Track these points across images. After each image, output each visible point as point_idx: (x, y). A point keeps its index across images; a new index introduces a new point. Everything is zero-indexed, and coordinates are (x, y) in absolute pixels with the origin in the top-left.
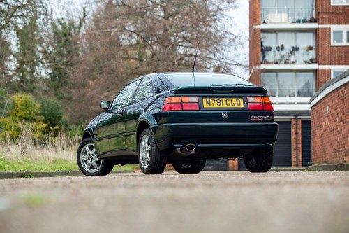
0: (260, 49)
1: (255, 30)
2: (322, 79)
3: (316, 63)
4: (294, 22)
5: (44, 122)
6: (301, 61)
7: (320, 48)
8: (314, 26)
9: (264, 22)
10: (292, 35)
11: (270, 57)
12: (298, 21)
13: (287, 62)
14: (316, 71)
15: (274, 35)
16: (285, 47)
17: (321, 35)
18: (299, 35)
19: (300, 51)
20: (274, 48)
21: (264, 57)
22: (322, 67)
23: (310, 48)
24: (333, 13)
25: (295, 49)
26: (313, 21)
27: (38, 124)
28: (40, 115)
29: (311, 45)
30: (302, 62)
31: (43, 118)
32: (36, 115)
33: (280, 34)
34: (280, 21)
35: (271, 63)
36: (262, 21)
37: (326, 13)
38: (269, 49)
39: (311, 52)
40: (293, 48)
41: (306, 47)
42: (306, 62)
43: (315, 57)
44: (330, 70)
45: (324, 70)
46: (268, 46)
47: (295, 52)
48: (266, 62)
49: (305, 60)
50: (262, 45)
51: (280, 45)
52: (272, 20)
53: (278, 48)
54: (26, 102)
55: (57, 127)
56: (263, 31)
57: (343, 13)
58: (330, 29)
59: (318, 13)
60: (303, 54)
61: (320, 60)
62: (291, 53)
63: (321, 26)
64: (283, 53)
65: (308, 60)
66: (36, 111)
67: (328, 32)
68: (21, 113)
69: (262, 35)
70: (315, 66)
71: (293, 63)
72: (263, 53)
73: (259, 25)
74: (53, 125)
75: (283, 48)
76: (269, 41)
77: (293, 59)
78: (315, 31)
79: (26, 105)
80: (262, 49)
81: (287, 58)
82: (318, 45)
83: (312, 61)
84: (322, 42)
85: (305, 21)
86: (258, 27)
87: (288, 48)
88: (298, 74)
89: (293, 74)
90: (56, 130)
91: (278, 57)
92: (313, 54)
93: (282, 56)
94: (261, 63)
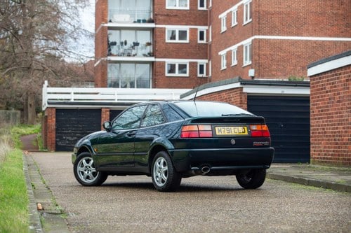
0: (106, 43)
1: (103, 27)
2: (158, 70)
3: (153, 56)
4: (135, 22)
6: (141, 54)
7: (157, 44)
8: (152, 25)
9: (110, 21)
10: (133, 32)
11: (114, 50)
12: (139, 21)
13: (129, 55)
14: (152, 63)
15: (118, 32)
16: (128, 42)
17: (158, 33)
18: (139, 33)
19: (140, 46)
20: (118, 43)
21: (110, 50)
22: (158, 60)
23: (149, 44)
24: (168, 15)
25: (136, 44)
26: (151, 21)
29: (149, 42)
33: (123, 32)
34: (123, 20)
35: (116, 56)
36: (109, 20)
37: (162, 15)
38: (114, 44)
39: (148, 47)
40: (134, 43)
41: (145, 43)
42: (145, 55)
43: (152, 51)
44: (164, 62)
45: (160, 62)
46: (114, 41)
47: (136, 47)
48: (112, 55)
49: (144, 53)
50: (108, 41)
51: (124, 41)
52: (117, 20)
53: (122, 43)
56: (110, 28)
57: (176, 15)
58: (165, 28)
59: (155, 15)
60: (142, 49)
61: (157, 54)
62: (132, 47)
63: (158, 26)
64: (126, 47)
65: (147, 54)
67: (163, 31)
69: (109, 32)
70: (152, 59)
71: (134, 55)
72: (109, 47)
73: (106, 23)
75: (126, 43)
76: (114, 37)
77: (133, 52)
78: (153, 30)
80: (108, 44)
81: (129, 51)
82: (154, 42)
83: (150, 55)
84: (158, 39)
85: (144, 21)
86: (106, 25)
87: (130, 43)
88: (138, 65)
89: (133, 65)
91: (121, 51)
92: (149, 49)
93: (125, 50)
94: (108, 55)
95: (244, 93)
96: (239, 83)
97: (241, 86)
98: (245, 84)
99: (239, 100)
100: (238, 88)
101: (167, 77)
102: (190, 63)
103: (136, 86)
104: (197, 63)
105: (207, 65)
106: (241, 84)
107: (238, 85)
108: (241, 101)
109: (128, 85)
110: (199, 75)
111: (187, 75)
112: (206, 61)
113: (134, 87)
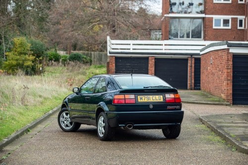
0: (169, 4)
2: (207, 23)
3: (204, 13)
5: (33, 55)
7: (207, 4)
11: (175, 9)
13: (186, 13)
14: (203, 18)
16: (185, 3)
19: (194, 6)
20: (178, 3)
21: (171, 9)
22: (207, 16)
23: (200, 4)
25: (191, 4)
27: (29, 56)
28: (31, 50)
29: (201, 2)
30: (195, 12)
31: (32, 52)
32: (28, 50)
35: (176, 13)
38: (175, 4)
39: (201, 6)
40: (189, 3)
41: (198, 3)
42: (197, 13)
43: (203, 10)
44: (212, 18)
45: (209, 18)
46: (174, 2)
47: (191, 6)
48: (172, 12)
49: (197, 11)
50: (170, 2)
51: (181, 2)
53: (180, 4)
54: (22, 42)
55: (41, 58)
60: (196, 8)
61: (207, 11)
62: (188, 7)
64: (184, 7)
65: (199, 12)
66: (28, 48)
68: (19, 50)
70: (203, 15)
71: (189, 13)
72: (171, 6)
74: (38, 56)
75: (183, 4)
77: (189, 10)
79: (22, 45)
80: (170, 4)
81: (186, 10)
82: (205, 2)
83: (202, 12)
84: (208, 1)
87: (186, 4)
89: (189, 20)
90: (41, 60)
91: (180, 9)
92: (202, 8)
93: (183, 8)
94: (170, 13)
95: (230, 53)
96: (226, 46)
97: (228, 48)
98: (231, 46)
99: (226, 58)
100: (226, 49)
101: (214, 29)
102: (232, 19)
103: (190, 37)
104: (237, 18)
105: (245, 20)
106: (228, 46)
107: (225, 47)
108: (228, 59)
109: (185, 35)
110: (239, 28)
111: (230, 27)
112: (244, 17)
113: (189, 37)
